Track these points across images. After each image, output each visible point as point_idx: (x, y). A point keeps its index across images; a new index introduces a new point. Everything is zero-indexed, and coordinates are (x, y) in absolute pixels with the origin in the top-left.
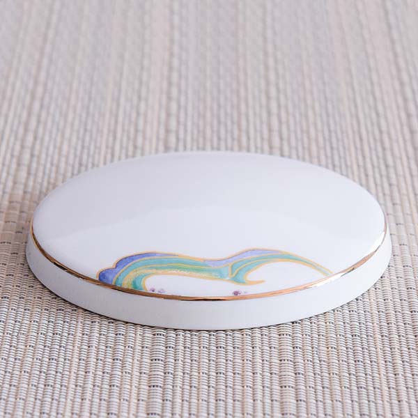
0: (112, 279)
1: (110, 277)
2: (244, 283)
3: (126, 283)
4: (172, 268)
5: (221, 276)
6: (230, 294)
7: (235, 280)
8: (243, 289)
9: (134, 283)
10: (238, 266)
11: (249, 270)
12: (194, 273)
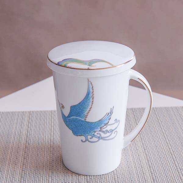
0: (60, 64)
1: (60, 63)
2: (91, 66)
3: (63, 65)
4: (75, 62)
5: (86, 64)
6: (87, 68)
7: (89, 65)
8: (90, 67)
9: (65, 65)
10: (91, 62)
11: (93, 63)
12: (80, 63)
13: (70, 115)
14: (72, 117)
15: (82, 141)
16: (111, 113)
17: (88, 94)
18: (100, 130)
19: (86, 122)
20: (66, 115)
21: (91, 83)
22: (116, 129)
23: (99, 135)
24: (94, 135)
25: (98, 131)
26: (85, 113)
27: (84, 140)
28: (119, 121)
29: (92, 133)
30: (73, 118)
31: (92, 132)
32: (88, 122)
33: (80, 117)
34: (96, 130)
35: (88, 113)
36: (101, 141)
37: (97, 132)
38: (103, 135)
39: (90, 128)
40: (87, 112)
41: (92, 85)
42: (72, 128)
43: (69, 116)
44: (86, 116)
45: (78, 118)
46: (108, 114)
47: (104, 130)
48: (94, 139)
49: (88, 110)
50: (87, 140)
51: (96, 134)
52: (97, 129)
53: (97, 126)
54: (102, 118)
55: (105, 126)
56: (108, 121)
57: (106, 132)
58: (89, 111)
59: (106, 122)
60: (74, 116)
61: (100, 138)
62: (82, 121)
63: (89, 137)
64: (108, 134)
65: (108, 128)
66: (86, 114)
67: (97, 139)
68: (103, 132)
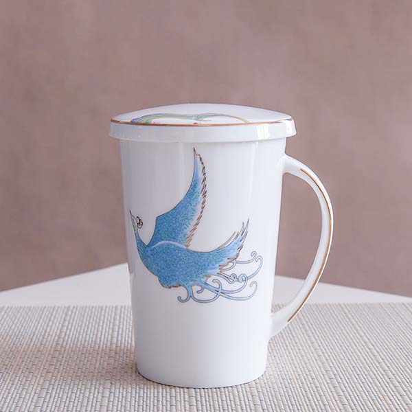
6: (193, 123)
13: (155, 239)
14: (159, 243)
15: (179, 299)
16: (244, 233)
17: (194, 185)
18: (218, 271)
19: (188, 251)
20: (147, 241)
21: (201, 159)
22: (254, 275)
23: (216, 285)
24: (206, 284)
25: (216, 273)
26: (188, 231)
27: (184, 296)
28: (260, 258)
29: (202, 279)
30: (162, 245)
31: (201, 276)
32: (195, 252)
33: (176, 241)
34: (209, 271)
35: (194, 229)
36: (221, 299)
37: (213, 277)
38: (226, 286)
39: (198, 267)
40: (191, 227)
41: (203, 163)
42: (158, 271)
43: (152, 243)
44: (189, 238)
45: (172, 242)
46: (237, 236)
47: (229, 273)
48: (207, 294)
49: (195, 221)
50: (191, 296)
51: (210, 281)
52: (213, 271)
53: (213, 262)
54: (225, 244)
55: (231, 264)
56: (237, 252)
57: (232, 278)
58: (197, 224)
59: (233, 254)
60: (162, 240)
61: (219, 292)
62: (180, 249)
63: (196, 288)
64: (237, 285)
65: (238, 270)
66: (189, 233)
67: (213, 295)
68: (227, 278)
